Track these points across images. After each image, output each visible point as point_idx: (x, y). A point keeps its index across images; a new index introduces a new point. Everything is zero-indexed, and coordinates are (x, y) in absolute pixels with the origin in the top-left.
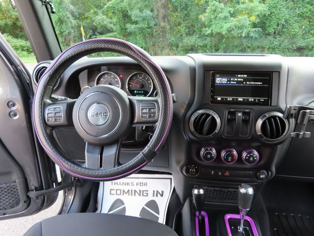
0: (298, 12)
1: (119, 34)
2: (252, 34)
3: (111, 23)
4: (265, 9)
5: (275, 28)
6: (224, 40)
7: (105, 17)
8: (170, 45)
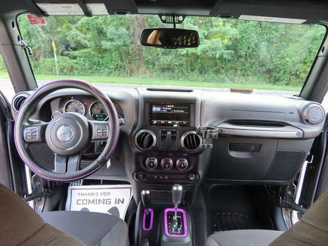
0: (266, 38)
1: (93, 50)
2: (225, 56)
3: (85, 39)
4: (236, 33)
5: (246, 51)
6: (199, 60)
7: (78, 33)
8: (147, 63)
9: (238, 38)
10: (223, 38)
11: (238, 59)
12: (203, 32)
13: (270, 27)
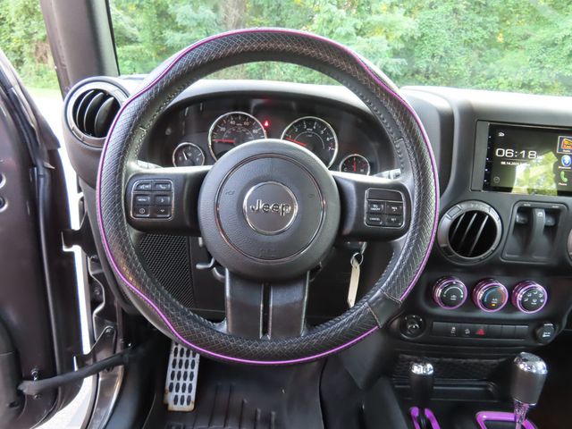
0: (465, 38)
1: (148, 48)
2: (391, 69)
3: (133, 25)
4: (414, 27)
5: (427, 62)
7: (121, 13)
9: (415, 37)
10: (388, 35)
11: (413, 75)
12: (354, 22)
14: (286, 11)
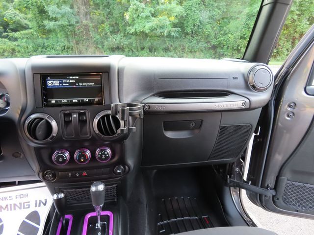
0: (209, 15)
4: (182, 11)
6: (148, 38)
8: (95, 43)
9: (184, 16)
10: (169, 15)
11: (185, 36)
12: (149, 10)
13: (212, 5)
14: (112, 6)
